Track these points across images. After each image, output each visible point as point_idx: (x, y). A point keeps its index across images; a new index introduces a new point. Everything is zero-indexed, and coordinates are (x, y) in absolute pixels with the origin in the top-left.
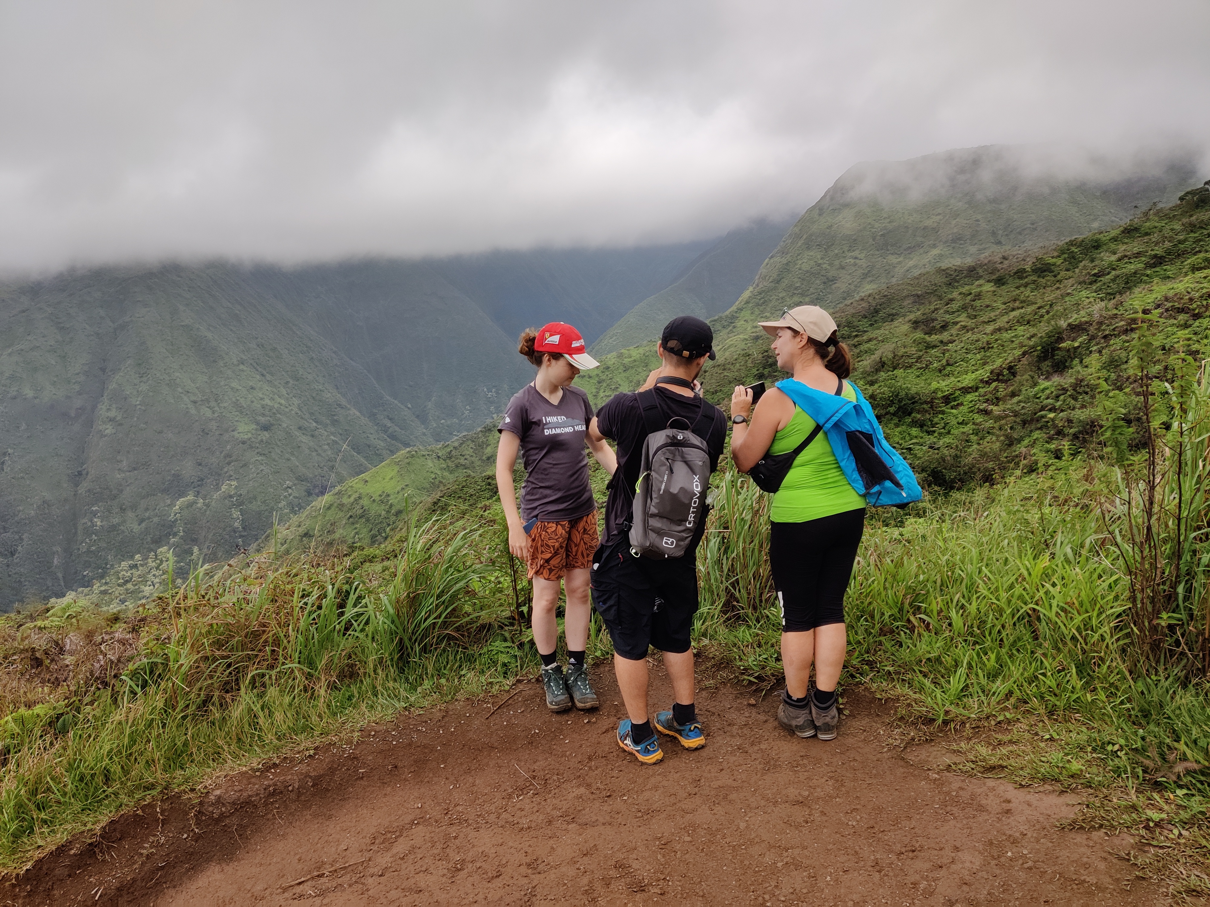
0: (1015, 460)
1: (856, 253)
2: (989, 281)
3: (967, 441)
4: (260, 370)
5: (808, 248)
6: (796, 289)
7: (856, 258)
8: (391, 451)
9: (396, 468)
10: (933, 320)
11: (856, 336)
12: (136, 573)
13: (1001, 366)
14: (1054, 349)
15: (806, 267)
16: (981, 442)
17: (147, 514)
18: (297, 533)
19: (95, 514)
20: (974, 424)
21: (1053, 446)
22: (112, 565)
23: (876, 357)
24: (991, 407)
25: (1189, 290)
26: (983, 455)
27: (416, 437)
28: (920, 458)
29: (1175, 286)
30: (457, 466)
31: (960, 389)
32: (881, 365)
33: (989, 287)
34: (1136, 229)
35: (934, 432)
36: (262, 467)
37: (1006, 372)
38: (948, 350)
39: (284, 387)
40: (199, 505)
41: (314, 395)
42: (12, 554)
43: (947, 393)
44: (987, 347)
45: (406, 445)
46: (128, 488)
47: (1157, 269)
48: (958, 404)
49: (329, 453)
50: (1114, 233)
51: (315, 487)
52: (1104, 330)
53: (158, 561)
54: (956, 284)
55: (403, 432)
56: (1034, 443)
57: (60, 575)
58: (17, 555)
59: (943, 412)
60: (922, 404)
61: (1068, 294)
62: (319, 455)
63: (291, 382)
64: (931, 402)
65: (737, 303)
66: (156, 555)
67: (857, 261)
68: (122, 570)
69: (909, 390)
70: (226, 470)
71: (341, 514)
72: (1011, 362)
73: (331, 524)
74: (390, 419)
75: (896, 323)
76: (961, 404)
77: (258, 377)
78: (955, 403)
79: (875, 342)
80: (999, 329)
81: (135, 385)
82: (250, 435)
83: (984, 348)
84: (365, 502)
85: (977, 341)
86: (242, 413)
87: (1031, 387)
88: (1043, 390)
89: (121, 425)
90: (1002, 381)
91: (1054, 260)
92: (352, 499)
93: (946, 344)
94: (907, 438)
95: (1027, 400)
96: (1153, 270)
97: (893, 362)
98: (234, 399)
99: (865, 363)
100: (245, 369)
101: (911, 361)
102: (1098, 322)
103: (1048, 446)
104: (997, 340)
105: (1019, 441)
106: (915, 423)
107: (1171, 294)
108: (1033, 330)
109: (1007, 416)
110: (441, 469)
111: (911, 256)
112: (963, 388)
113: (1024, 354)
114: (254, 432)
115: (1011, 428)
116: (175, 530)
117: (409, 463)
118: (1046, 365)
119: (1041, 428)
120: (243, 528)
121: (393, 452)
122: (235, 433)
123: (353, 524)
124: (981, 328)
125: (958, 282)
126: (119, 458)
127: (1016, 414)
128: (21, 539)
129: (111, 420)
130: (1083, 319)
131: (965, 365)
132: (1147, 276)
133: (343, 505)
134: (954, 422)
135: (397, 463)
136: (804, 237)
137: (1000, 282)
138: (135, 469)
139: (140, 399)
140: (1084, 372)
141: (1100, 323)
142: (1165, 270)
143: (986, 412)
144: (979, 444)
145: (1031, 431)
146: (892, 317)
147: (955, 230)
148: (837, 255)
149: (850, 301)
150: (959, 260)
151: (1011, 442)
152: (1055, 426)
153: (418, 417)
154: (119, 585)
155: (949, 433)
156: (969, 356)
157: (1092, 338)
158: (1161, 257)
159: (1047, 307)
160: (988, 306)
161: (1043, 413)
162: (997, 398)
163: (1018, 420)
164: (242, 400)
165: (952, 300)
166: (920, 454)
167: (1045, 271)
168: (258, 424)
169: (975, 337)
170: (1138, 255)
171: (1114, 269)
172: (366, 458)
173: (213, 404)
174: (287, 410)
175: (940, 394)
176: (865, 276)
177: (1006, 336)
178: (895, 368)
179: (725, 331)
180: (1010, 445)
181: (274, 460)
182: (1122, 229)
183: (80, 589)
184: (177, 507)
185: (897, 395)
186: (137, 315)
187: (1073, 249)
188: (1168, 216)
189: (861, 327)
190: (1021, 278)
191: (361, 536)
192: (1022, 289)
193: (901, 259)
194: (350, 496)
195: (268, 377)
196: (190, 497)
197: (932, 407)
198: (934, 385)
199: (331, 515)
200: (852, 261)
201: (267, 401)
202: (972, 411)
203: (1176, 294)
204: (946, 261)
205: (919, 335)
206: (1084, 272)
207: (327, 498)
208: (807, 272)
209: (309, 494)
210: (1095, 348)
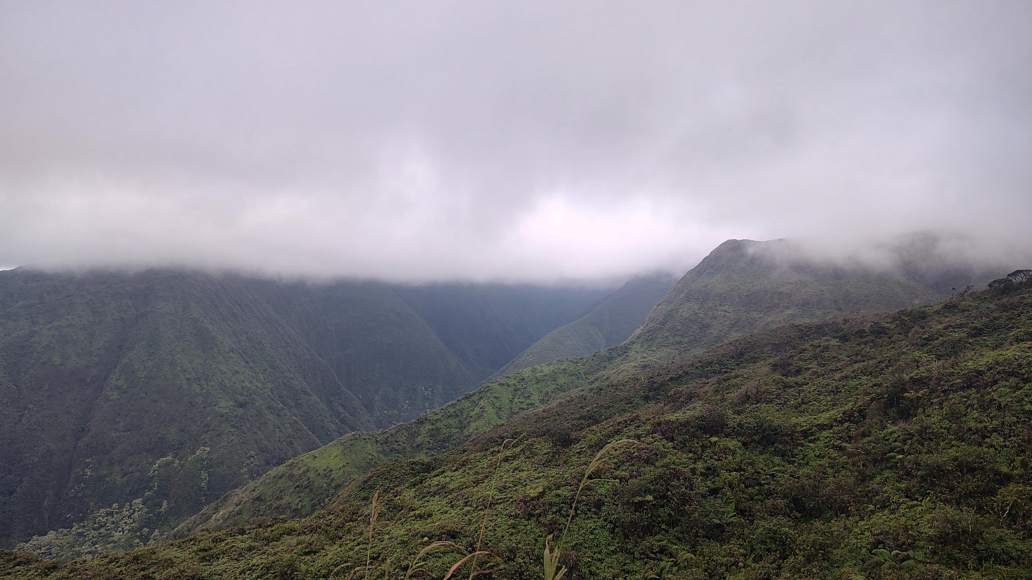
0: (869, 496)
1: (726, 308)
2: (834, 337)
3: (825, 473)
4: (246, 358)
5: (688, 301)
6: (677, 330)
7: (726, 311)
8: (339, 433)
9: (342, 447)
10: (789, 365)
11: (726, 372)
12: (111, 519)
13: (852, 409)
14: (898, 398)
15: (686, 315)
16: (837, 475)
17: (131, 469)
18: (251, 497)
19: (87, 465)
20: (829, 458)
21: (904, 485)
22: (92, 511)
23: (743, 390)
24: (844, 444)
25: (1017, 357)
26: (839, 487)
27: (362, 423)
28: (783, 485)
29: (1004, 353)
30: (391, 451)
31: (816, 426)
32: (746, 399)
33: (834, 342)
34: (955, 306)
35: (794, 462)
36: (233, 438)
37: (856, 414)
38: (803, 391)
39: (262, 373)
40: (175, 465)
41: (285, 382)
42: (11, 494)
43: (805, 428)
44: (836, 391)
45: (353, 429)
46: (120, 446)
47: (978, 339)
48: (815, 439)
49: (289, 430)
50: (936, 308)
51: (273, 458)
52: (943, 385)
53: (131, 511)
54: (806, 338)
55: (352, 418)
56: (886, 480)
57: (47, 516)
58: (15, 495)
59: (802, 445)
60: (783, 436)
61: (904, 353)
62: (281, 431)
63: (269, 370)
64: (792, 435)
65: (630, 337)
66: (131, 506)
67: (727, 314)
68: (99, 516)
69: (772, 422)
70: (203, 437)
71: (290, 483)
72: (860, 406)
73: (281, 492)
74: (343, 407)
75: (758, 365)
76: (818, 439)
77: (243, 363)
78: (813, 438)
79: (741, 378)
80: (846, 377)
81: (144, 361)
82: (228, 410)
83: (833, 392)
84: (311, 475)
85: (827, 385)
86: (224, 391)
87: (880, 430)
88: (891, 433)
89: (125, 392)
90: (853, 422)
91: (888, 325)
92: (301, 471)
93: (802, 385)
94: (771, 466)
95: (877, 441)
96: (975, 339)
97: (756, 397)
98: (220, 380)
99: (733, 395)
100: (234, 356)
101: (771, 397)
102: (936, 378)
103: (899, 485)
104: (844, 386)
105: (872, 478)
106: (777, 453)
107: (1001, 359)
108: (875, 381)
109: (859, 454)
110: (378, 452)
111: (770, 314)
112: (819, 424)
113: (872, 400)
114: (231, 407)
115: (864, 465)
116: (151, 484)
117: (352, 445)
118: (893, 412)
119: (890, 468)
120: (208, 488)
121: (341, 435)
122: (216, 407)
123: (299, 493)
124: (830, 375)
125: (808, 336)
126: (117, 419)
127: (868, 453)
128: (21, 481)
129: (118, 388)
130: (923, 375)
131: (818, 404)
132: (970, 343)
133: (293, 475)
134: (812, 455)
135: (342, 444)
136: (685, 292)
137: (844, 338)
138: (128, 430)
139: (145, 373)
140: (928, 422)
141: (940, 379)
142: (984, 340)
143: (841, 449)
144: (834, 477)
145: (882, 470)
146: (755, 360)
147: (805, 297)
148: (711, 307)
149: (721, 344)
150: (808, 320)
151: (864, 478)
152: (904, 467)
153: (366, 406)
154: (94, 529)
155: (807, 464)
156: (821, 397)
157: (932, 391)
158: (980, 329)
159: (886, 362)
160: (834, 357)
161: (892, 454)
162: (849, 437)
163: (869, 458)
164: (227, 381)
165: (805, 350)
166: (782, 482)
167: (881, 333)
168: (236, 401)
169: (825, 382)
170: (961, 326)
171: (941, 336)
172: (319, 437)
173: (203, 382)
174: (261, 392)
175: (799, 429)
176: (732, 326)
177: (852, 383)
178: (758, 402)
179: (620, 358)
180: (863, 480)
181: (244, 432)
182: (943, 305)
183: (60, 530)
184: (157, 465)
185: (761, 426)
186: (157, 307)
187: (903, 317)
188: (980, 297)
189: (729, 366)
190: (861, 337)
191: (303, 504)
192: (863, 346)
193: (762, 315)
194: (300, 468)
195: (251, 364)
196: (169, 458)
197: (792, 439)
198: (794, 420)
199: (281, 483)
200: (723, 313)
201: (247, 384)
202: (827, 447)
203: (1005, 360)
204: (798, 320)
205: (777, 376)
206: (916, 336)
207: (282, 468)
208: (687, 318)
209: (268, 463)
210: (935, 400)
